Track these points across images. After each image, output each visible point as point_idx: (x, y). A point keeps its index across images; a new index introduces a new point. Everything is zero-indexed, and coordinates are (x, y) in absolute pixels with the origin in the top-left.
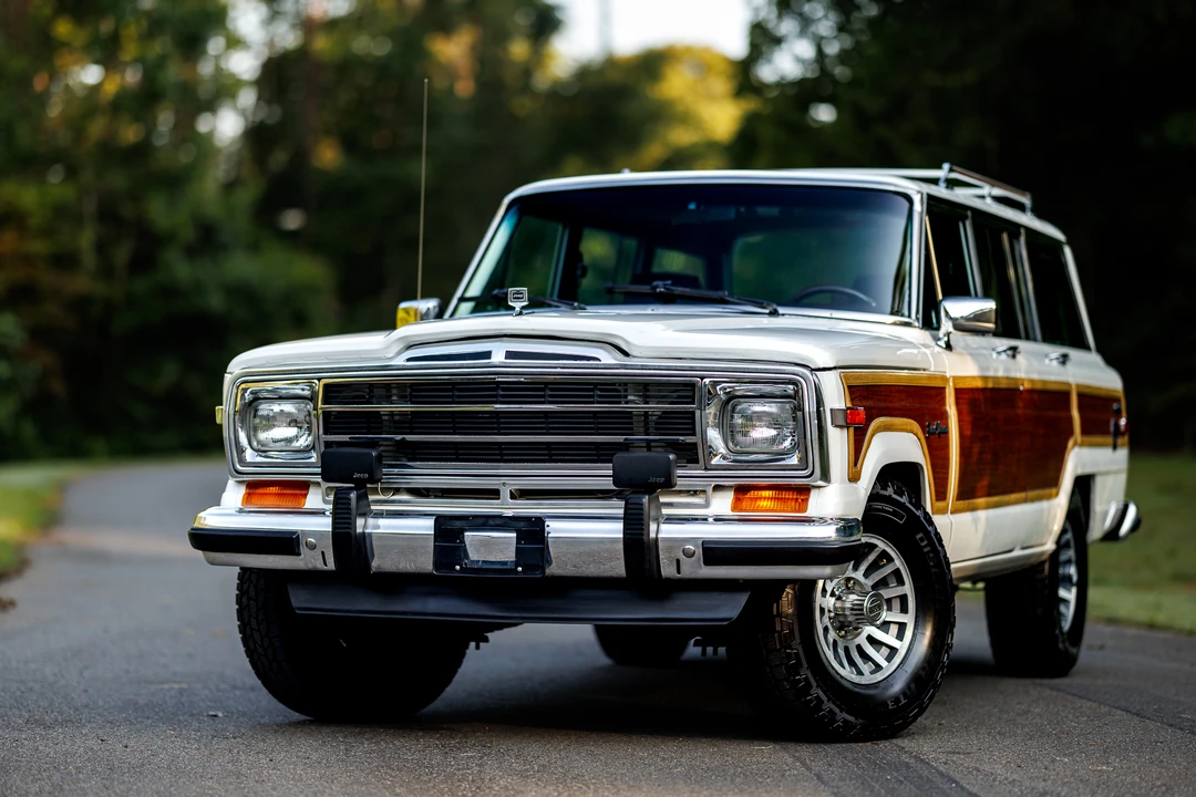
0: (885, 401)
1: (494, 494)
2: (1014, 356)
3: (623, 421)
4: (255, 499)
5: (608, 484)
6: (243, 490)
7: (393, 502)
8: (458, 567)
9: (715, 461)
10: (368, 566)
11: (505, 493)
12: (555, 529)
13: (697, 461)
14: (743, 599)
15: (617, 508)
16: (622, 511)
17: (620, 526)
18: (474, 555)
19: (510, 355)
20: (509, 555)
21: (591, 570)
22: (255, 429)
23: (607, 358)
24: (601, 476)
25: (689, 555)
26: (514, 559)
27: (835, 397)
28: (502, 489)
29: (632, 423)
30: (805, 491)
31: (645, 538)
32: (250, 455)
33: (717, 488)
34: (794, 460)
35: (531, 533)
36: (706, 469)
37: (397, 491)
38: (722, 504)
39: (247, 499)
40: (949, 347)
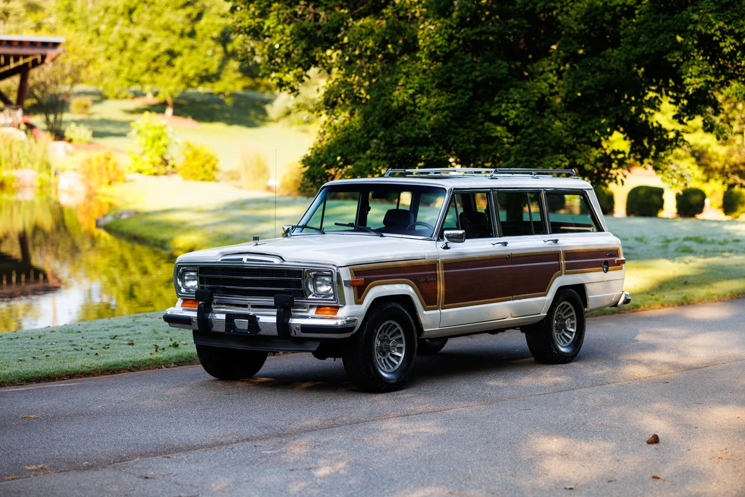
0: (384, 274)
1: (246, 306)
4: (185, 305)
5: (273, 303)
6: (182, 301)
7: (222, 308)
8: (232, 331)
9: (310, 297)
10: (211, 329)
11: (249, 306)
12: (262, 319)
13: (303, 297)
14: (318, 344)
16: (276, 313)
17: (275, 318)
18: (239, 327)
19: (248, 260)
21: (270, 334)
22: (184, 281)
23: (277, 261)
24: (270, 301)
25: (298, 329)
26: (247, 328)
27: (346, 276)
28: (248, 304)
32: (183, 290)
33: (311, 306)
34: (332, 298)
35: (253, 320)
36: (308, 300)
37: (221, 304)
38: (312, 312)
39: (182, 305)
40: (446, 248)
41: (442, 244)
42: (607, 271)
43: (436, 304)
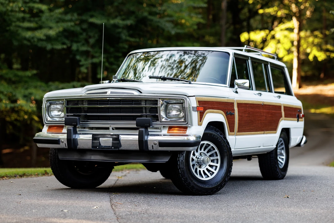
0: (212, 105)
1: (108, 128)
2: (261, 95)
3: (140, 110)
4: (50, 130)
5: (135, 126)
6: (48, 128)
7: (83, 131)
8: (98, 147)
9: (163, 120)
10: (77, 147)
11: (111, 129)
12: (122, 137)
13: (158, 120)
15: (137, 132)
16: (138, 133)
17: (137, 137)
18: (102, 144)
19: (111, 93)
20: (111, 145)
21: (131, 148)
22: (50, 112)
23: (136, 93)
24: (133, 124)
25: (155, 144)
27: (194, 103)
28: (110, 127)
29: (143, 110)
30: (186, 128)
31: (144, 140)
32: (49, 119)
33: (164, 127)
34: (183, 120)
35: (116, 139)
36: (161, 122)
37: (84, 128)
38: (165, 131)
39: (48, 130)
40: (237, 92)
41: (234, 89)
42: (298, 121)
43: (234, 132)
